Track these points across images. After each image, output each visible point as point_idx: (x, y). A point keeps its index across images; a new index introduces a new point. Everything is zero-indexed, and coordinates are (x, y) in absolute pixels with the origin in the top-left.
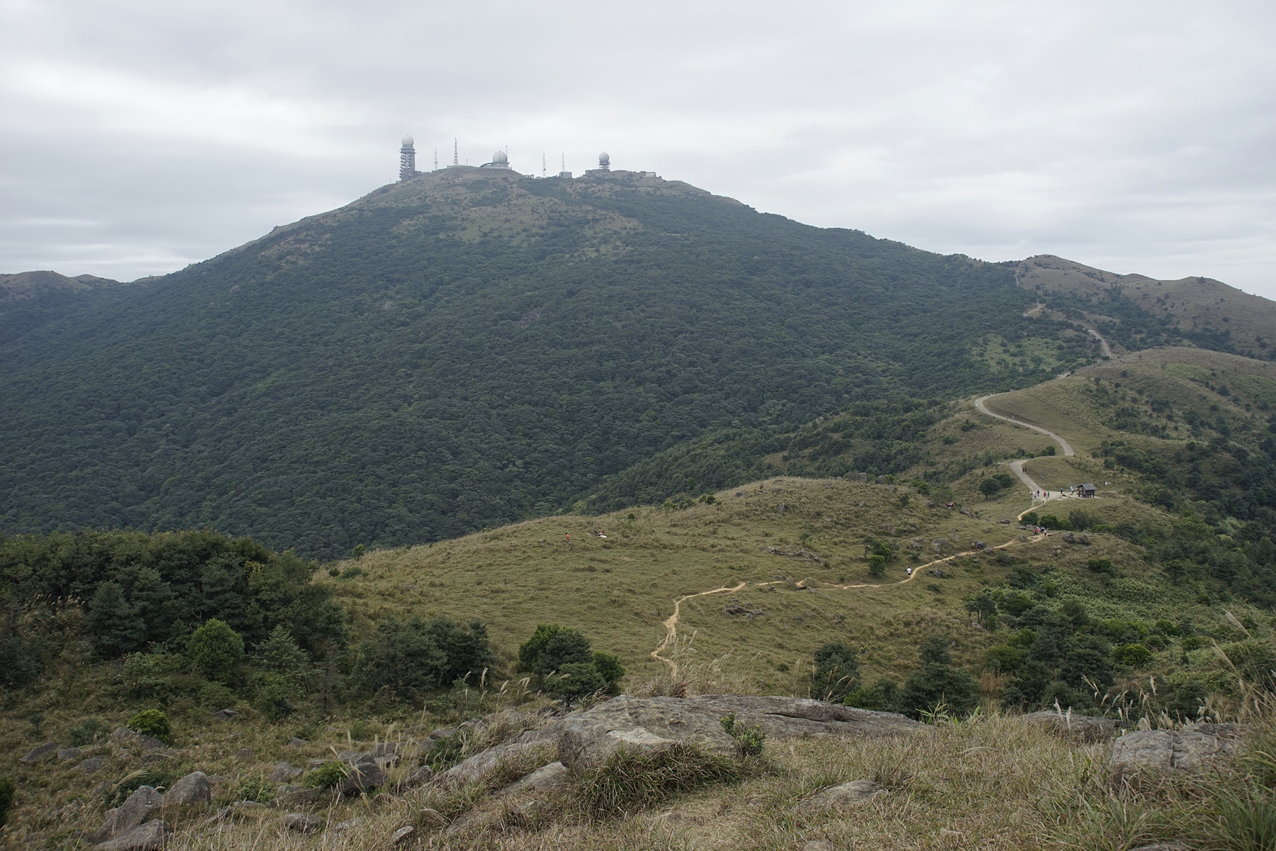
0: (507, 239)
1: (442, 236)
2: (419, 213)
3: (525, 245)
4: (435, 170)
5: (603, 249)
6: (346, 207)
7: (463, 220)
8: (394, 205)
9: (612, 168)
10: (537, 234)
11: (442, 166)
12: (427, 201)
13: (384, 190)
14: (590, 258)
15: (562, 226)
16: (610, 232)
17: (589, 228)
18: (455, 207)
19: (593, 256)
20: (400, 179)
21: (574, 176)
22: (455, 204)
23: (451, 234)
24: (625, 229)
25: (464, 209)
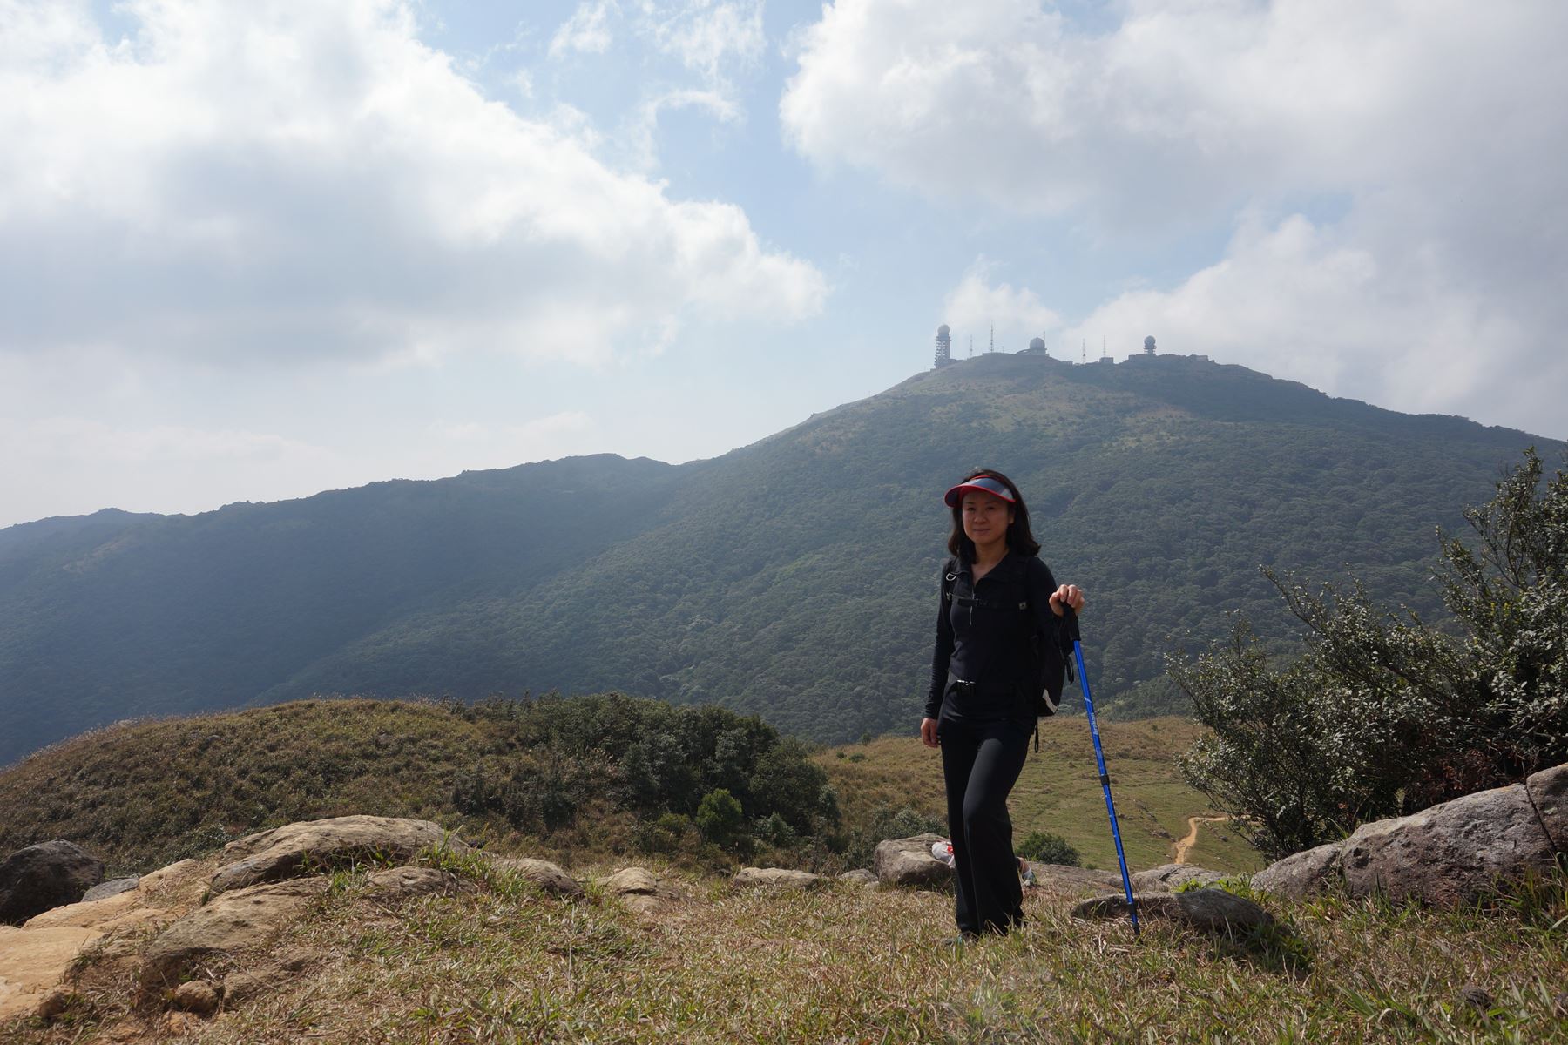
0: (1041, 428)
1: (974, 424)
2: (952, 401)
3: (1060, 434)
4: (970, 357)
5: (1144, 438)
6: (881, 395)
7: (997, 408)
8: (928, 393)
9: (1158, 352)
10: (1074, 423)
11: (977, 354)
12: (961, 390)
13: (919, 378)
14: (1131, 448)
15: (1100, 414)
16: (1153, 420)
17: (1131, 417)
18: (988, 394)
19: (1133, 446)
20: (934, 367)
21: (1116, 362)
22: (989, 392)
23: (983, 422)
24: (1171, 417)
25: (998, 397)
